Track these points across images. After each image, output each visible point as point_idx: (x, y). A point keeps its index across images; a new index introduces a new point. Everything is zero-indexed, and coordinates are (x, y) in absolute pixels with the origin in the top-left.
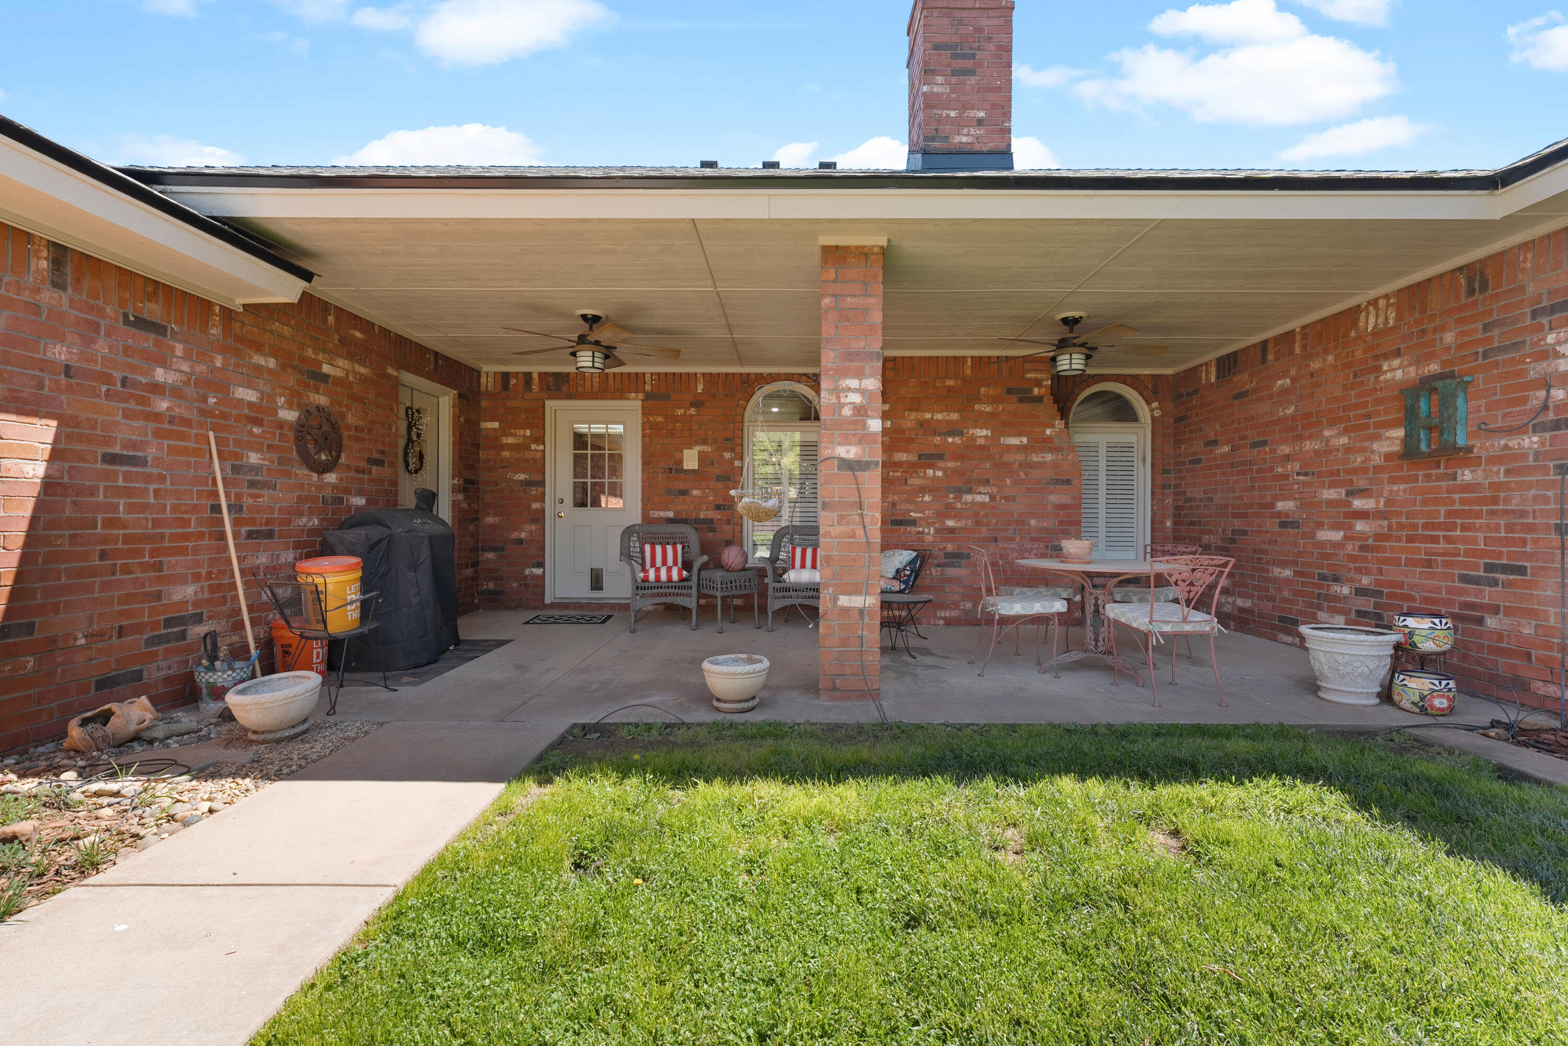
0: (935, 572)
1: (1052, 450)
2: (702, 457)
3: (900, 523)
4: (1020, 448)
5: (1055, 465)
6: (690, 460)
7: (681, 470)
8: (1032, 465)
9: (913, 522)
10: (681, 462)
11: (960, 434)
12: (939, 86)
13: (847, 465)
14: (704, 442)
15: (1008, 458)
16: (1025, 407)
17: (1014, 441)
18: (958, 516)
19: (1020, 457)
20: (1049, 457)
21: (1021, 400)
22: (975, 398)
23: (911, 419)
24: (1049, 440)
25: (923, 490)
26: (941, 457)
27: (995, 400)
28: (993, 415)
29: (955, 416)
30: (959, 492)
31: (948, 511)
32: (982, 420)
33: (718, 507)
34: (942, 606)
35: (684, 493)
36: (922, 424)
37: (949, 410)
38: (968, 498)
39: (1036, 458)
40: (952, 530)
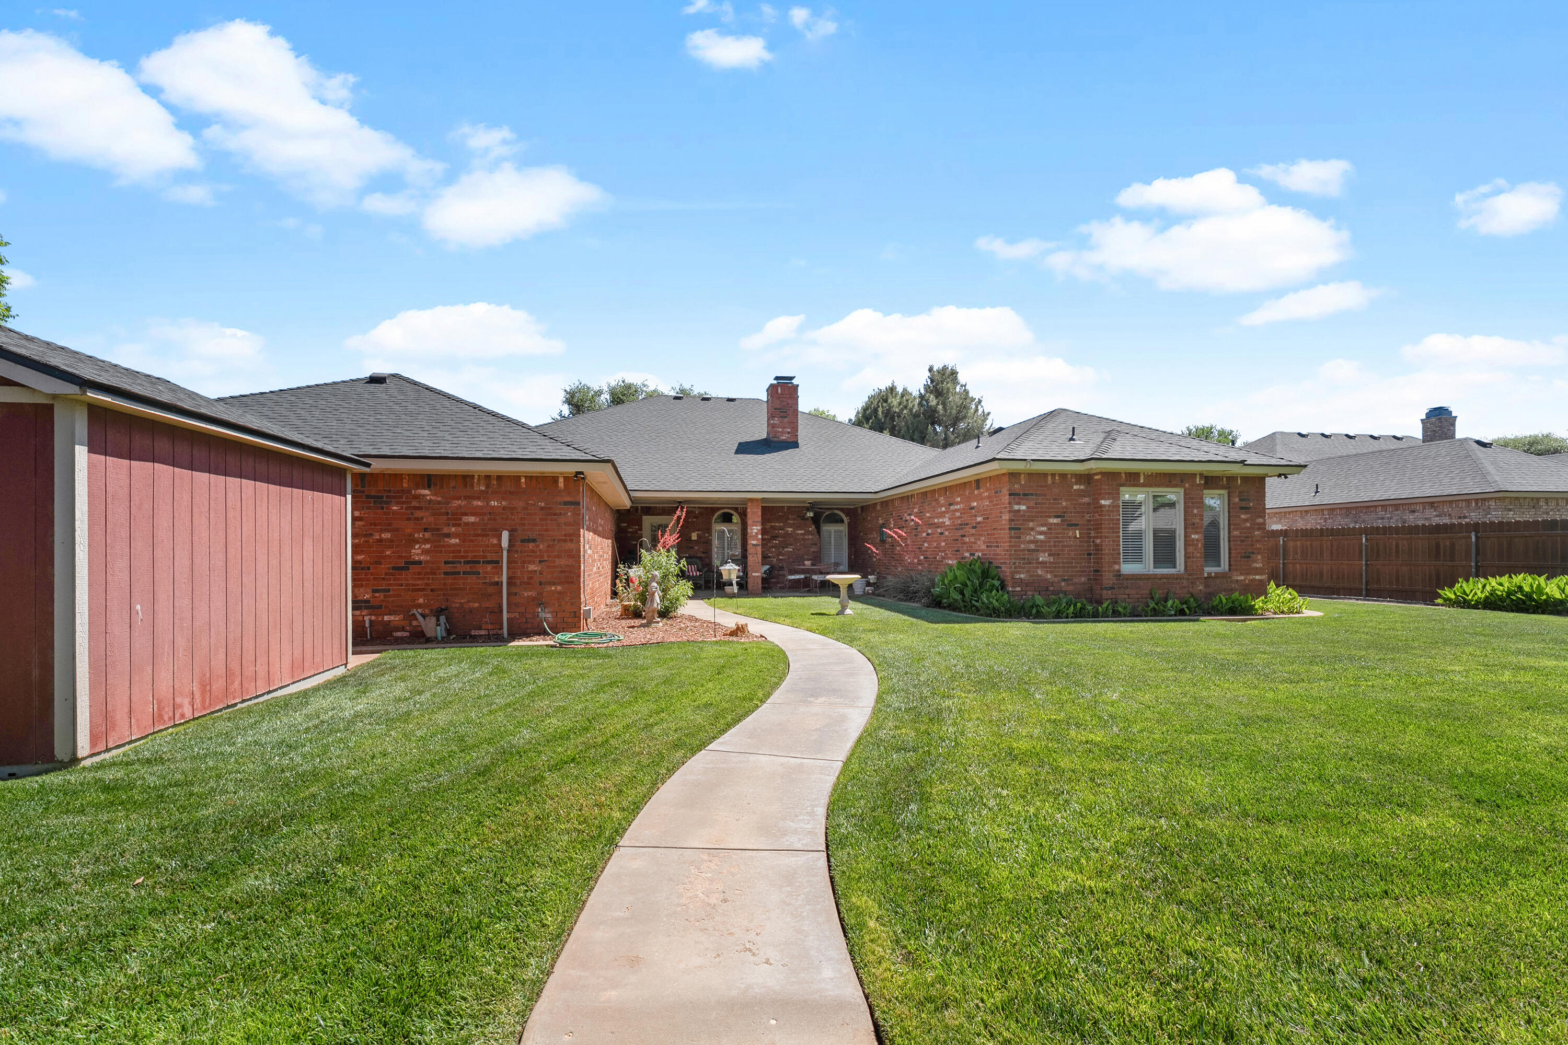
0: (776, 572)
1: (811, 535)
2: (698, 535)
3: (765, 557)
4: (802, 534)
5: (812, 539)
6: (694, 536)
7: (691, 540)
8: (806, 539)
9: (769, 557)
10: (691, 537)
11: (783, 530)
12: (776, 421)
13: (753, 545)
14: (699, 530)
15: (798, 537)
16: (803, 522)
17: (800, 532)
18: (783, 555)
19: (801, 537)
20: (810, 537)
21: (802, 519)
22: (788, 519)
23: (768, 525)
24: (810, 531)
25: (772, 547)
26: (778, 537)
27: (794, 519)
28: (794, 524)
29: (782, 524)
30: (783, 548)
31: (780, 554)
32: (791, 526)
33: (703, 553)
34: (779, 583)
35: (692, 548)
36: (772, 527)
37: (780, 522)
38: (786, 549)
39: (807, 537)
40: (781, 559)
